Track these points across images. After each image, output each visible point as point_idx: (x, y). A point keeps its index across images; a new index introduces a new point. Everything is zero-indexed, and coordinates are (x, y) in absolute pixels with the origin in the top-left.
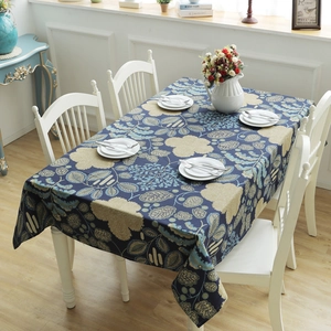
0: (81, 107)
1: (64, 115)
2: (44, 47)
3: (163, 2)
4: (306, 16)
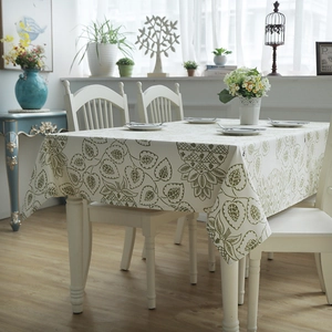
0: (108, 102)
3: (191, 68)
4: (329, 63)
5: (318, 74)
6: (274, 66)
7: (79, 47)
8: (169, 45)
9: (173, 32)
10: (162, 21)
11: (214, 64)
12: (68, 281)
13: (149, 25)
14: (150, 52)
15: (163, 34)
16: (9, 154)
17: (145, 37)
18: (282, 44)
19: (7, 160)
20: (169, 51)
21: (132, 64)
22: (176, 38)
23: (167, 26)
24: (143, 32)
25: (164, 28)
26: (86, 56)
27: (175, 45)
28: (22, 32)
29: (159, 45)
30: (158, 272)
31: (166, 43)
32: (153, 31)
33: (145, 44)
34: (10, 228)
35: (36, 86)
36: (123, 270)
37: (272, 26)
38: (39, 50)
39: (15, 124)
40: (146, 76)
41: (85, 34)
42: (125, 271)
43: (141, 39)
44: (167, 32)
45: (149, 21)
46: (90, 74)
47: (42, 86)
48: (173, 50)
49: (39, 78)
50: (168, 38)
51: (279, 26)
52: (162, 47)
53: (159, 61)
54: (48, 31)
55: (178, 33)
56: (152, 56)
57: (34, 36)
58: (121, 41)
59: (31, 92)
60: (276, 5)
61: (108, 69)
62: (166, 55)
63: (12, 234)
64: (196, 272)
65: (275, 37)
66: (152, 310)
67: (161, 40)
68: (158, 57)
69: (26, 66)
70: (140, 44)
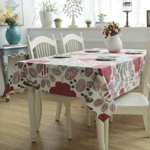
3: (88, 23)
5: (148, 26)
6: (127, 22)
7: (36, 13)
8: (78, 12)
9: (80, 5)
14: (69, 15)
15: (75, 7)
16: (3, 66)
17: (67, 8)
18: (130, 11)
19: (2, 69)
20: (78, 15)
21: (61, 21)
22: (81, 8)
23: (77, 3)
24: (66, 6)
25: (76, 4)
26: (39, 17)
27: (81, 12)
28: (7, 7)
29: (73, 12)
30: (72, 121)
31: (77, 11)
32: (70, 5)
33: (67, 11)
34: (5, 100)
35: (15, 33)
36: (57, 120)
37: (126, 3)
38: (16, 16)
39: (6, 52)
40: (67, 27)
41: (39, 7)
42: (57, 121)
43: (65, 9)
44: (77, 6)
45: (68, 0)
46: (41, 26)
47: (18, 33)
48: (80, 14)
49: (17, 29)
50: (78, 8)
51: (129, 3)
52: (75, 13)
53: (73, 20)
54: (20, 6)
55: (82, 6)
56: (70, 17)
57: (14, 8)
58: (56, 10)
59: (13, 36)
61: (50, 23)
62: (77, 17)
63: (6, 103)
64: (90, 121)
65: (128, 8)
66: (70, 139)
67: (74, 10)
68: (73, 17)
69: (10, 24)
70: (64, 12)
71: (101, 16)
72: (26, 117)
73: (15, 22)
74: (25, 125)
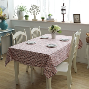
0: (22, 35)
1: (18, 36)
2: (14, 30)
4: (77, 19)
5: (74, 22)
6: (63, 19)
7: (15, 12)
8: (37, 12)
10: (35, 6)
11: (48, 18)
12: (15, 75)
13: (32, 7)
14: (33, 14)
17: (31, 10)
18: (65, 14)
20: (37, 14)
21: (28, 16)
23: (37, 7)
24: (31, 9)
25: (36, 8)
27: (39, 12)
29: (35, 12)
32: (33, 9)
37: (63, 10)
38: (5, 15)
40: (32, 20)
41: (16, 9)
42: (27, 72)
43: (30, 11)
44: (37, 9)
45: (32, 6)
46: (18, 19)
47: (6, 24)
49: (5, 22)
50: (37, 10)
52: (36, 13)
53: (35, 16)
55: (39, 9)
56: (33, 15)
57: (3, 10)
58: (25, 10)
59: (4, 26)
60: (64, 4)
61: (22, 18)
62: (37, 15)
65: (64, 12)
66: (33, 83)
67: (35, 11)
68: (35, 15)
69: (2, 19)
70: (30, 12)
71: (50, 16)
72: (12, 69)
73: (5, 18)
74: (12, 74)
